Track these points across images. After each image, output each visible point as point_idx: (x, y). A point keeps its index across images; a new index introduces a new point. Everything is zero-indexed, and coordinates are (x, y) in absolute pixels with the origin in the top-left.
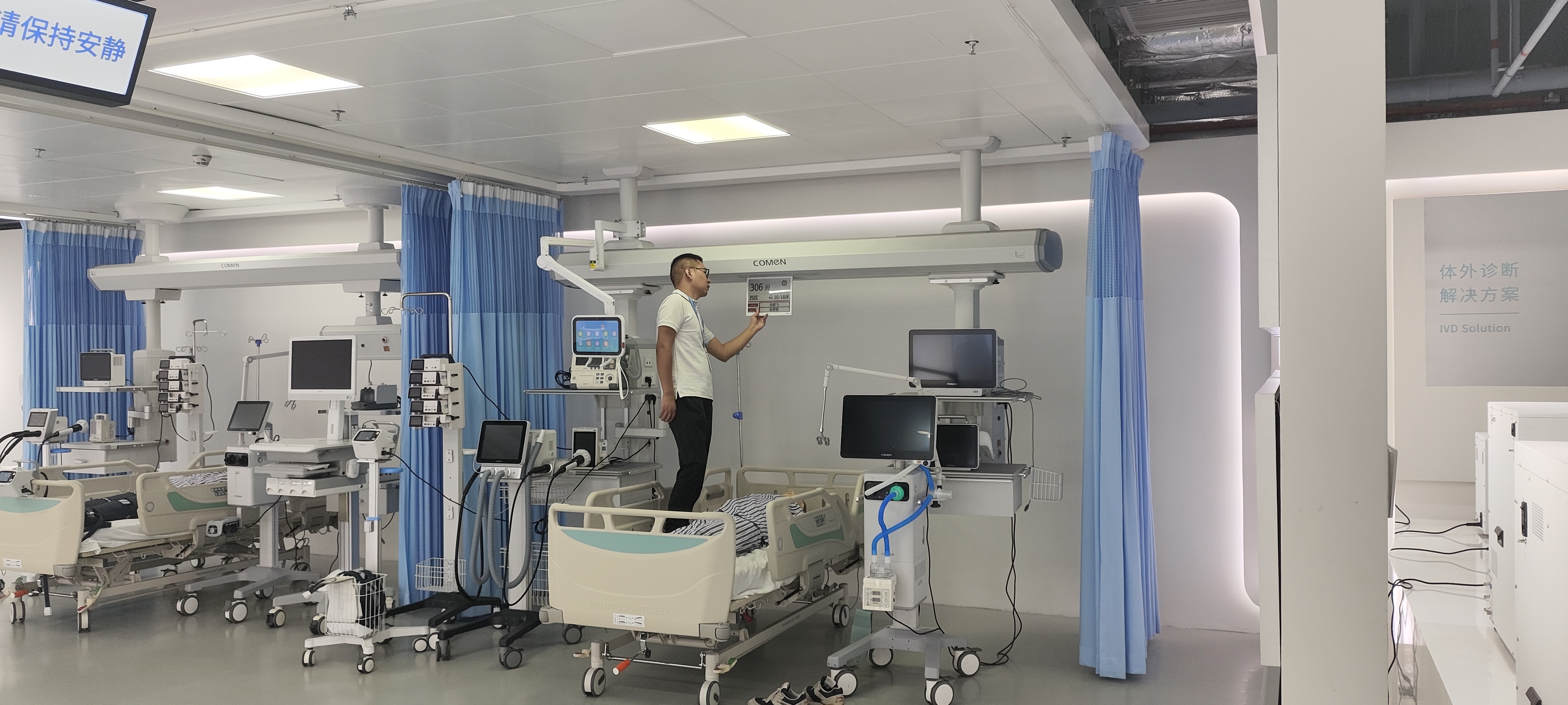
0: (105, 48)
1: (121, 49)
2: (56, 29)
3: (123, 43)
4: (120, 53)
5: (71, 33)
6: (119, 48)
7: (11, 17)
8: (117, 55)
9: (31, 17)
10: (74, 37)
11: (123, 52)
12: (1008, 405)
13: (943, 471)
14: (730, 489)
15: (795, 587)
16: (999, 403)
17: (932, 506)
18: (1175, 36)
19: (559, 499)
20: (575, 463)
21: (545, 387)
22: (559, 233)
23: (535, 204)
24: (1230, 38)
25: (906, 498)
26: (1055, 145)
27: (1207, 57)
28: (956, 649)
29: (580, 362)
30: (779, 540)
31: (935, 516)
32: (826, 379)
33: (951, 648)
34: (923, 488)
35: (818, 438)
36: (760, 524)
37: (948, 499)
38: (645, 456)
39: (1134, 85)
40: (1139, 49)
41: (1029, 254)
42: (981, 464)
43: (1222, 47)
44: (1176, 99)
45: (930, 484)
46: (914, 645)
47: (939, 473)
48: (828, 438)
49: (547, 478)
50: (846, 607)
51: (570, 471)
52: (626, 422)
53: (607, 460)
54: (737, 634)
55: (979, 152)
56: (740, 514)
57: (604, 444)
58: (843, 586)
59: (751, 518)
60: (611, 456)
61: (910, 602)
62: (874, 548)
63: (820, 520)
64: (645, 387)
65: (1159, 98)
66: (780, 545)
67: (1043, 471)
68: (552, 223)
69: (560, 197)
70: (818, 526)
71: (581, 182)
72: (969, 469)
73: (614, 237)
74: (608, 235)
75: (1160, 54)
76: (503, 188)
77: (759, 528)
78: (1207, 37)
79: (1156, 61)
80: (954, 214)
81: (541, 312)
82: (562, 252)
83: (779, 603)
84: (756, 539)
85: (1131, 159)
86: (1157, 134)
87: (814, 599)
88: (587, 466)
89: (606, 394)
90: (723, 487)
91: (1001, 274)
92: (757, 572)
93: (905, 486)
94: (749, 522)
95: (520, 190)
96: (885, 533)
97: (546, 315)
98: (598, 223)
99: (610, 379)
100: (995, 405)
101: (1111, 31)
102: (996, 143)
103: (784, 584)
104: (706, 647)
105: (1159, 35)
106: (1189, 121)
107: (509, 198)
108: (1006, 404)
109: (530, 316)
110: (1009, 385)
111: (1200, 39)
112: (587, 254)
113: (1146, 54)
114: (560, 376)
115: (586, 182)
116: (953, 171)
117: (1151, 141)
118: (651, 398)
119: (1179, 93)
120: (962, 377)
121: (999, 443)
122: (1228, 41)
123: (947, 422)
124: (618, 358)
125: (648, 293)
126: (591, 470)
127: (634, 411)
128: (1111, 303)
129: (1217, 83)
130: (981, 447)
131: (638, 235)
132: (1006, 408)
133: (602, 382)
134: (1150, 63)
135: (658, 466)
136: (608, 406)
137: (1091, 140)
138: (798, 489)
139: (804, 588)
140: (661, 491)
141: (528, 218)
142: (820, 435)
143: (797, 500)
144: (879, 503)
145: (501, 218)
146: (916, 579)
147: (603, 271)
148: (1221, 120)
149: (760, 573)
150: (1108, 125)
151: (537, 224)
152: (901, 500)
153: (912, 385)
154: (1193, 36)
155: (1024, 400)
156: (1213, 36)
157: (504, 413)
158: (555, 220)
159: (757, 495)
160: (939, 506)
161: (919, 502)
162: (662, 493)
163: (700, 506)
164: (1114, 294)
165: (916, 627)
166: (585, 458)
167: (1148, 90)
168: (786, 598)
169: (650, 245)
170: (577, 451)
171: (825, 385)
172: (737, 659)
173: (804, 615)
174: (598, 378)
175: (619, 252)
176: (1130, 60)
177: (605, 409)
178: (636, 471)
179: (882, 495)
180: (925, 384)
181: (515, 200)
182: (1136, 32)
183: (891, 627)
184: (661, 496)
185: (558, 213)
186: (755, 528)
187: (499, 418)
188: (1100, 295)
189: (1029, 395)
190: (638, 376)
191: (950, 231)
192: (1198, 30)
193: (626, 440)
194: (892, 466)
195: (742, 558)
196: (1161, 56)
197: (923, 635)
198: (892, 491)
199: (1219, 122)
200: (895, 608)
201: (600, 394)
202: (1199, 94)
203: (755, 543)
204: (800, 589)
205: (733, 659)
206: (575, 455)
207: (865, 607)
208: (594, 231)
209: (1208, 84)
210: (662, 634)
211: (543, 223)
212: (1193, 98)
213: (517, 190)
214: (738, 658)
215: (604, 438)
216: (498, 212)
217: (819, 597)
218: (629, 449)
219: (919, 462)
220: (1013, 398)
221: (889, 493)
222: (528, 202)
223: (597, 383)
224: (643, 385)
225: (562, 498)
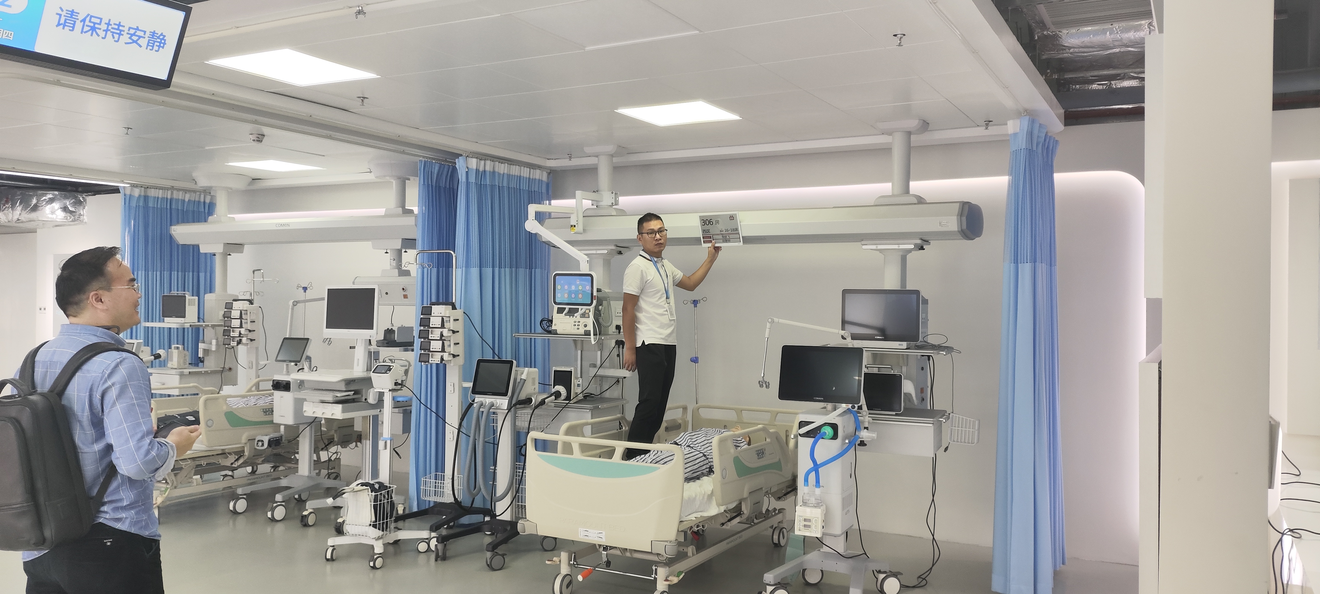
0: (149, 40)
1: (163, 41)
2: (108, 24)
3: (164, 36)
4: (162, 45)
5: (121, 28)
6: (161, 41)
7: (72, 15)
8: (159, 46)
9: (88, 15)
10: (124, 31)
11: (165, 44)
12: (931, 357)
13: (869, 414)
14: (686, 423)
15: (737, 511)
16: (922, 356)
17: (859, 445)
18: (1088, 31)
19: (539, 427)
20: (553, 397)
21: (533, 331)
22: (548, 202)
23: (528, 176)
24: (1138, 34)
25: (835, 437)
26: (978, 128)
27: (1117, 50)
28: (879, 572)
29: (560, 311)
30: (723, 470)
31: (862, 453)
32: (767, 330)
33: (875, 572)
34: (851, 429)
35: (759, 382)
36: (708, 455)
37: (873, 440)
38: (614, 393)
39: (1051, 75)
40: (1055, 43)
41: (952, 224)
42: (905, 408)
43: (1131, 41)
44: (1090, 88)
45: (858, 426)
46: (842, 567)
47: (866, 416)
48: (768, 382)
49: (529, 409)
50: (784, 529)
51: (550, 404)
52: (599, 363)
53: (581, 395)
54: (685, 550)
55: (909, 133)
56: (691, 446)
57: (579, 381)
58: (782, 511)
59: (701, 449)
60: (584, 392)
61: (837, 528)
62: (806, 480)
63: (760, 453)
64: (615, 333)
65: (1074, 86)
66: (724, 475)
67: (961, 417)
68: (542, 192)
69: (549, 171)
70: (759, 459)
71: (566, 158)
72: (894, 413)
73: (592, 205)
74: (587, 203)
75: (1074, 48)
76: (502, 163)
77: (707, 459)
78: (1117, 33)
79: (1071, 53)
80: (886, 188)
81: (531, 268)
82: (550, 218)
83: (723, 524)
84: (704, 467)
85: (1048, 140)
86: (1071, 119)
87: (756, 521)
88: (563, 400)
89: (583, 339)
90: (680, 421)
91: (927, 241)
92: (703, 498)
93: (834, 427)
94: (699, 452)
95: (516, 165)
96: (816, 467)
97: (535, 270)
98: (578, 193)
99: (586, 326)
100: (919, 357)
101: (1030, 27)
102: (925, 126)
103: (727, 508)
104: (659, 560)
105: (1073, 31)
106: (1101, 107)
107: (506, 172)
108: (929, 357)
109: (521, 271)
110: (932, 340)
111: (1110, 34)
112: (568, 219)
113: (1061, 47)
114: (544, 323)
115: (570, 158)
116: (886, 151)
117: (1066, 125)
118: (620, 343)
119: (1092, 82)
120: (889, 332)
121: (922, 390)
122: (1137, 36)
123: (875, 371)
124: (592, 308)
125: (620, 253)
126: (567, 404)
127: (606, 354)
128: (1026, 269)
129: (1127, 73)
130: (905, 394)
131: (612, 203)
132: (929, 360)
133: (578, 329)
134: (1066, 55)
135: (625, 402)
136: (584, 349)
137: (1010, 123)
138: (744, 424)
139: (745, 512)
140: (624, 422)
141: (522, 188)
142: (761, 379)
143: (743, 435)
144: (811, 440)
145: (499, 189)
146: (843, 508)
147: (581, 234)
148: (1130, 106)
149: (706, 497)
150: (1026, 110)
151: (529, 194)
152: (831, 439)
153: (843, 338)
154: (1104, 32)
155: (945, 353)
156: (1122, 32)
157: (497, 354)
158: (544, 190)
159: (707, 429)
160: (866, 445)
161: (847, 441)
162: (626, 426)
163: (659, 437)
164: (1029, 260)
165: (843, 552)
166: (562, 393)
167: (1065, 79)
168: (729, 521)
169: (622, 213)
170: (555, 387)
171: (767, 336)
172: (684, 572)
173: (746, 535)
174: (575, 325)
175: (595, 218)
176: (1047, 53)
177: (581, 351)
178: (605, 405)
179: (814, 433)
180: (854, 337)
181: (511, 174)
182: (1053, 28)
183: (821, 550)
184: (625, 428)
185: (548, 185)
186: (704, 458)
187: (494, 357)
188: (1016, 262)
189: (949, 349)
190: (608, 324)
191: (882, 203)
192: (1108, 26)
193: (598, 379)
194: (825, 408)
195: (692, 484)
196: (1076, 49)
197: (850, 559)
198: (823, 430)
199: (1128, 108)
200: (824, 534)
201: (577, 339)
202: (1111, 83)
203: (704, 471)
204: (742, 513)
205: (681, 572)
206: (553, 390)
207: (797, 532)
208: (575, 200)
209: (1118, 75)
210: (621, 548)
211: (534, 193)
212: (1105, 87)
213: (513, 165)
214: (686, 571)
215: (580, 377)
216: (497, 184)
217: (761, 520)
218: (601, 386)
219: (847, 406)
220: (935, 352)
221: (820, 432)
222: (522, 175)
223: (574, 329)
224: (613, 332)
225: (542, 427)
